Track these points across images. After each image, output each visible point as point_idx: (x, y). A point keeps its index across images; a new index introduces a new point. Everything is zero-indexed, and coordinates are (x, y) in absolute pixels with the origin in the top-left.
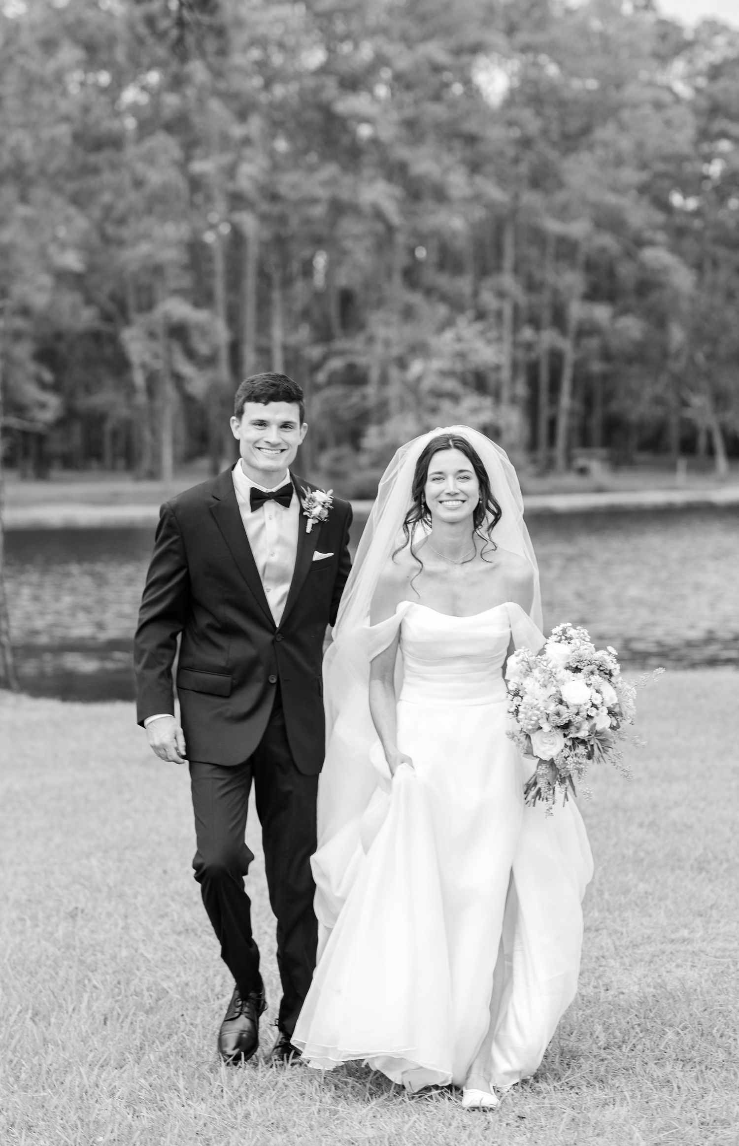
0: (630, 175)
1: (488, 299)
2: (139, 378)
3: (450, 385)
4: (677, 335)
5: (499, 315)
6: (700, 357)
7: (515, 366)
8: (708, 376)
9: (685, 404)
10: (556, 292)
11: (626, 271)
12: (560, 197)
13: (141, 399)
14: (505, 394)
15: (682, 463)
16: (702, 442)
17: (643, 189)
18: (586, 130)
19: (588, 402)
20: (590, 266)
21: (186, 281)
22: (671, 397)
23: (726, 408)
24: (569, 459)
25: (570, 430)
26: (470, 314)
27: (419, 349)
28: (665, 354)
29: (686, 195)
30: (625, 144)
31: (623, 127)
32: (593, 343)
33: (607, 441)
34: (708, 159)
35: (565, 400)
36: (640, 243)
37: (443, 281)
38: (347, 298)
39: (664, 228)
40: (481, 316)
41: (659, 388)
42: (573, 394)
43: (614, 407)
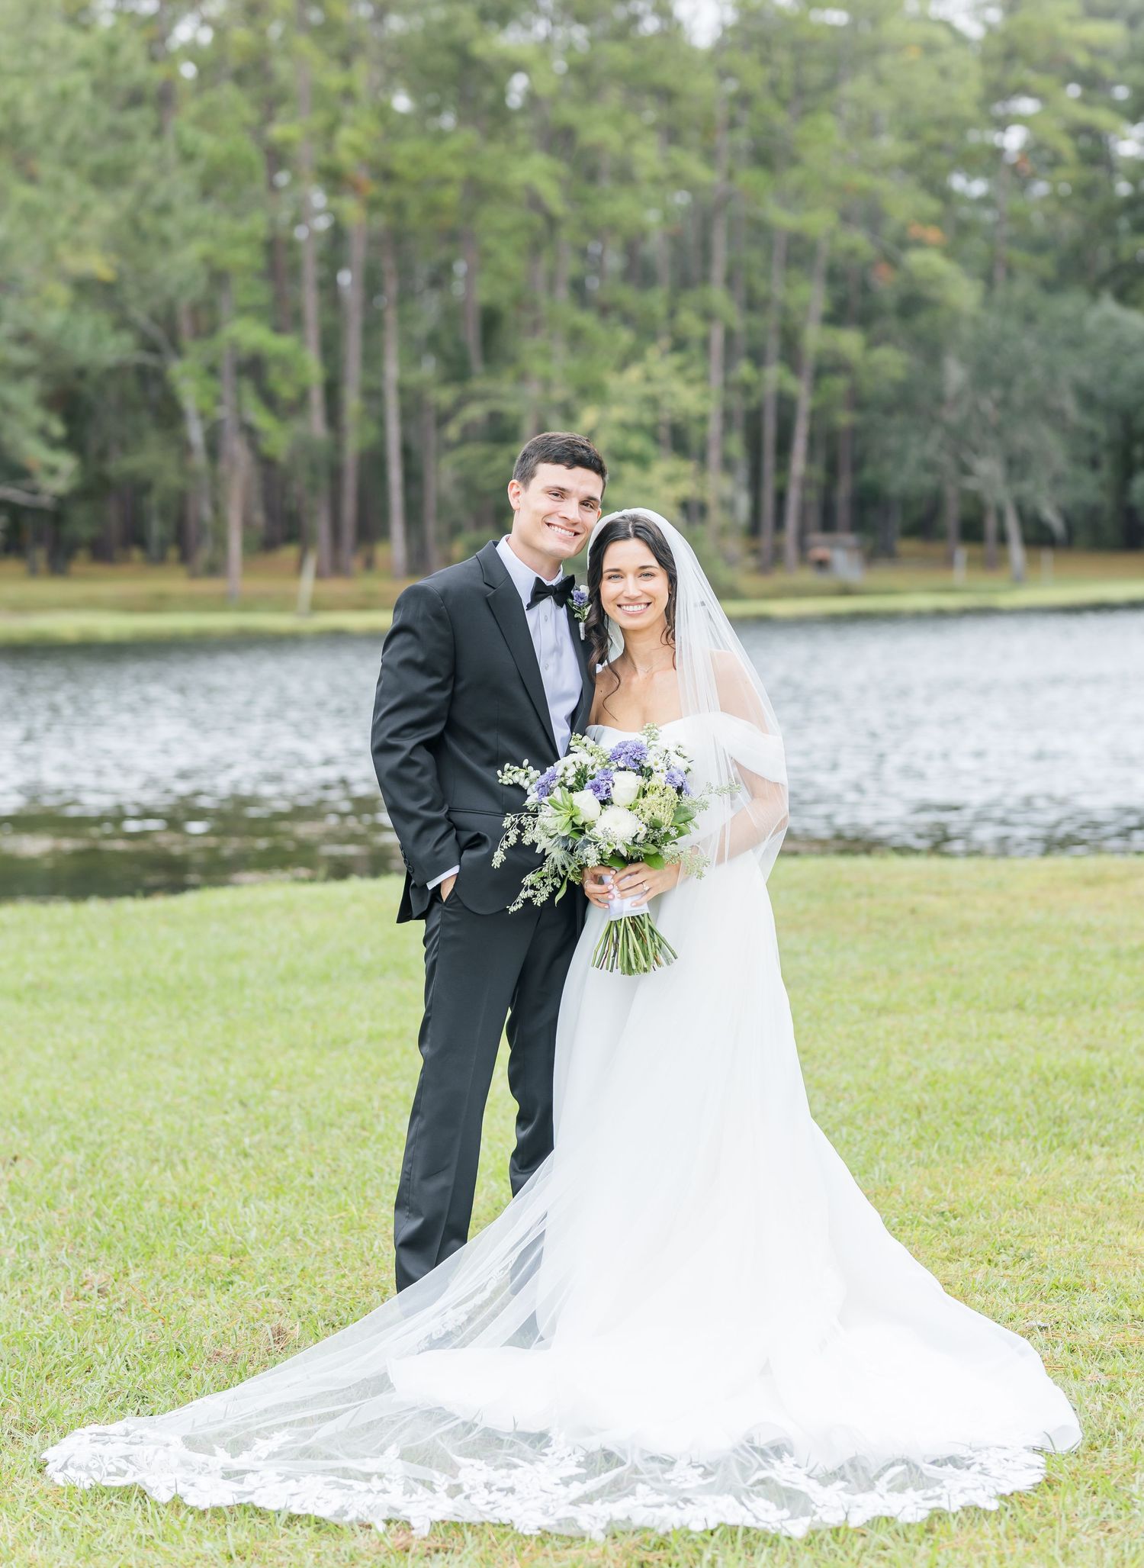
0: (890, 146)
1: (689, 322)
2: (195, 432)
3: (637, 443)
4: (955, 374)
5: (706, 343)
6: (987, 405)
7: (727, 416)
8: (998, 431)
9: (966, 470)
10: (785, 311)
11: (886, 284)
12: (793, 177)
13: (199, 460)
15: (962, 553)
16: (991, 524)
17: (910, 166)
18: (831, 84)
19: (832, 468)
20: (833, 276)
21: (262, 294)
22: (945, 459)
23: (1022, 477)
24: (803, 547)
25: (804, 507)
26: (665, 342)
27: (591, 391)
28: (939, 399)
29: (971, 176)
30: (884, 103)
31: (880, 80)
32: (839, 384)
33: (858, 525)
34: (1002, 124)
35: (798, 464)
36: (904, 243)
37: (628, 296)
38: (490, 321)
39: (937, 221)
40: (679, 345)
41: (930, 449)
42: (810, 457)
43: (868, 474)
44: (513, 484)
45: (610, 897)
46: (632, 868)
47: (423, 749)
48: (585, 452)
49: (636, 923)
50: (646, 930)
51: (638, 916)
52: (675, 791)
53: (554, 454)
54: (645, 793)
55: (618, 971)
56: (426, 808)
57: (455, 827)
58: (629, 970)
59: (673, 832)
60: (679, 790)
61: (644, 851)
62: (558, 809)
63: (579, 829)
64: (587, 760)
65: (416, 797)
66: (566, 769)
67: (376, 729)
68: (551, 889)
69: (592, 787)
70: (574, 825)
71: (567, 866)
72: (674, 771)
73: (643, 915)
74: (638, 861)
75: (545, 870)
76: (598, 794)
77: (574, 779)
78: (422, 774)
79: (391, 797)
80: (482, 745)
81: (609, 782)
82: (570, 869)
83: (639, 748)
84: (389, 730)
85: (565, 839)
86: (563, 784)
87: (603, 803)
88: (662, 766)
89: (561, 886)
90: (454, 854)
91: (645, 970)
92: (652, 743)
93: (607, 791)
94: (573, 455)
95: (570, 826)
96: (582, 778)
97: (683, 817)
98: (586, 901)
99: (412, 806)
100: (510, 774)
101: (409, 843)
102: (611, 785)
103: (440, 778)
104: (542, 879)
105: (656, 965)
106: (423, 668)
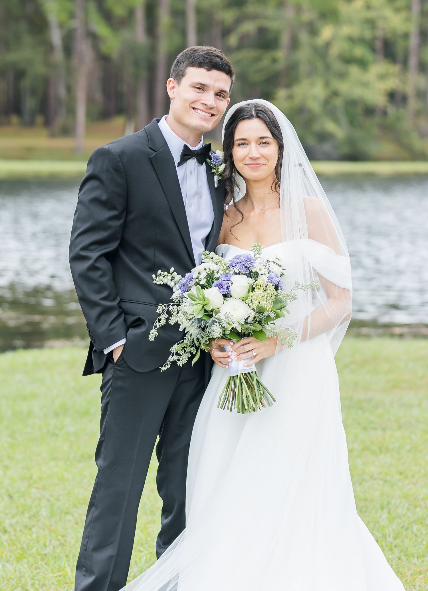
13: (58, 56)
14: (413, 61)
27: (329, 15)
44: (170, 81)
45: (230, 360)
46: (245, 340)
47: (103, 259)
48: (218, 60)
49: (247, 377)
50: (255, 383)
51: (249, 373)
52: (273, 287)
53: (198, 61)
54: (253, 289)
55: (235, 411)
56: (104, 299)
57: (124, 312)
58: (243, 409)
59: (273, 315)
60: (276, 288)
61: (253, 328)
62: (195, 301)
63: (209, 314)
64: (214, 267)
65: (98, 291)
66: (199, 273)
67: (72, 245)
68: (189, 355)
69: (217, 285)
70: (205, 311)
71: (201, 339)
72: (273, 275)
73: (252, 372)
74: (248, 335)
75: (185, 342)
76: (222, 290)
77: (205, 280)
78: (102, 276)
79: (81, 290)
80: (144, 257)
81: (229, 282)
82: (202, 341)
83: (249, 259)
84: (81, 246)
85: (199, 320)
86: (198, 283)
87: (225, 296)
88: (264, 271)
89: (196, 353)
90: (122, 331)
91: (254, 410)
92: (257, 256)
93: (228, 288)
94: (211, 62)
95: (203, 311)
96: (210, 280)
97: (279, 305)
98: (212, 363)
99: (95, 297)
100: (161, 277)
101: (92, 323)
102: (230, 284)
103: (114, 279)
104: (184, 348)
105: (261, 407)
106: (106, 204)
